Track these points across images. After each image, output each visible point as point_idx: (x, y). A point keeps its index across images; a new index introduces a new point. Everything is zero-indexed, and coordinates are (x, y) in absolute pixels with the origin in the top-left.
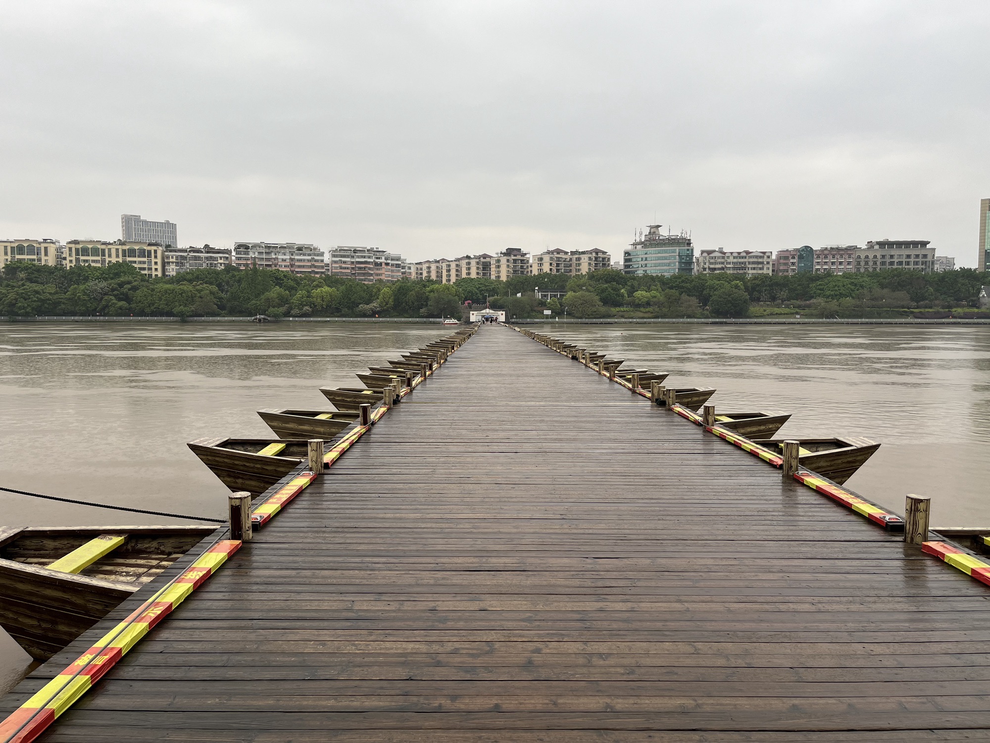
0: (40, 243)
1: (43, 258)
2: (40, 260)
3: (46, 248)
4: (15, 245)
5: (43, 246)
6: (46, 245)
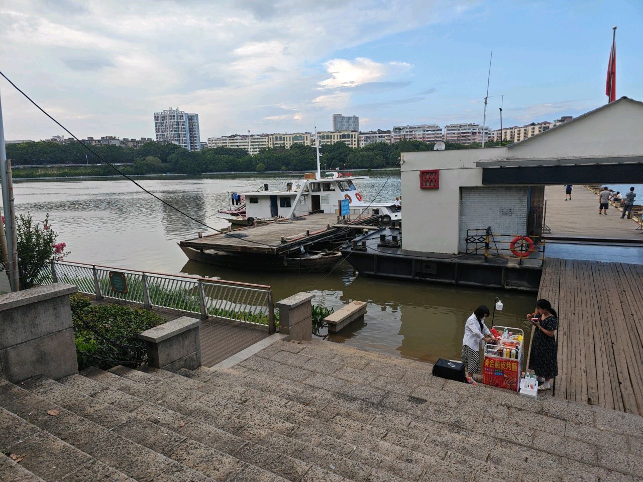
0: (304, 134)
1: (306, 141)
2: (304, 143)
3: (307, 137)
4: (294, 136)
5: (305, 135)
6: (306, 135)
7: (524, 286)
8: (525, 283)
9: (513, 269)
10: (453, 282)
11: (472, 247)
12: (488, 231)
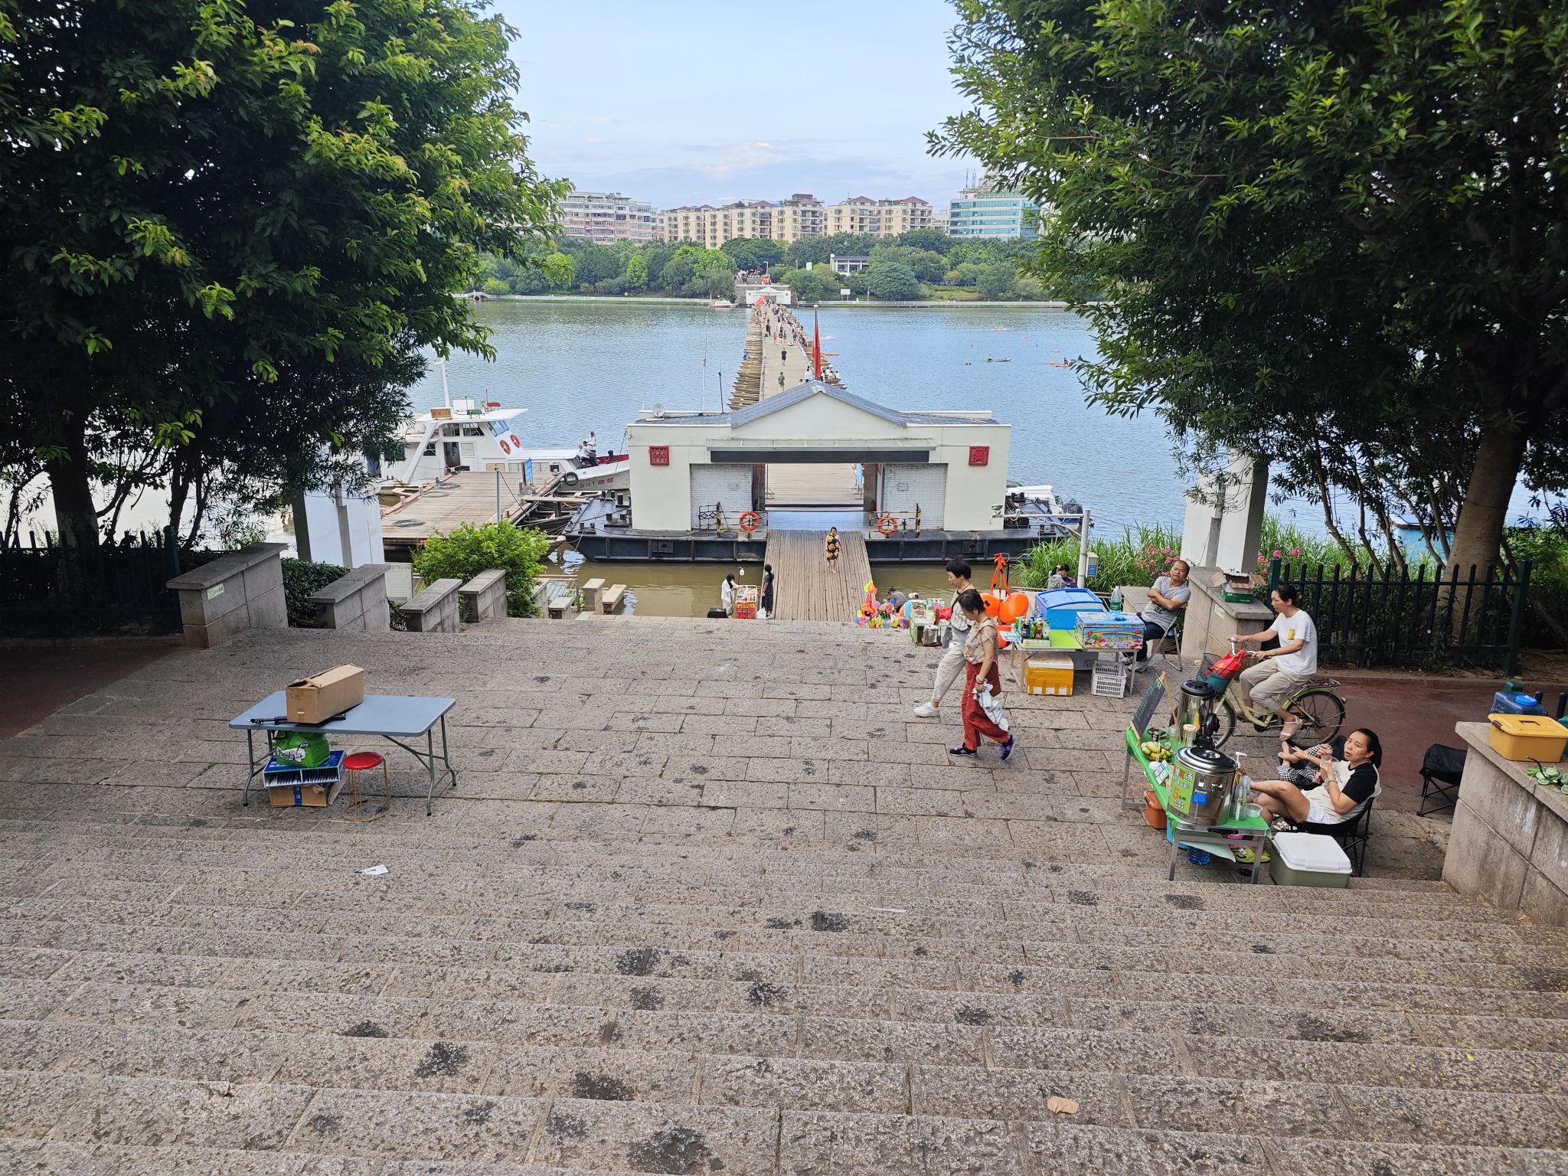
7: (753, 557)
8: (754, 555)
9: (743, 543)
10: (690, 559)
11: (704, 524)
12: (718, 506)
